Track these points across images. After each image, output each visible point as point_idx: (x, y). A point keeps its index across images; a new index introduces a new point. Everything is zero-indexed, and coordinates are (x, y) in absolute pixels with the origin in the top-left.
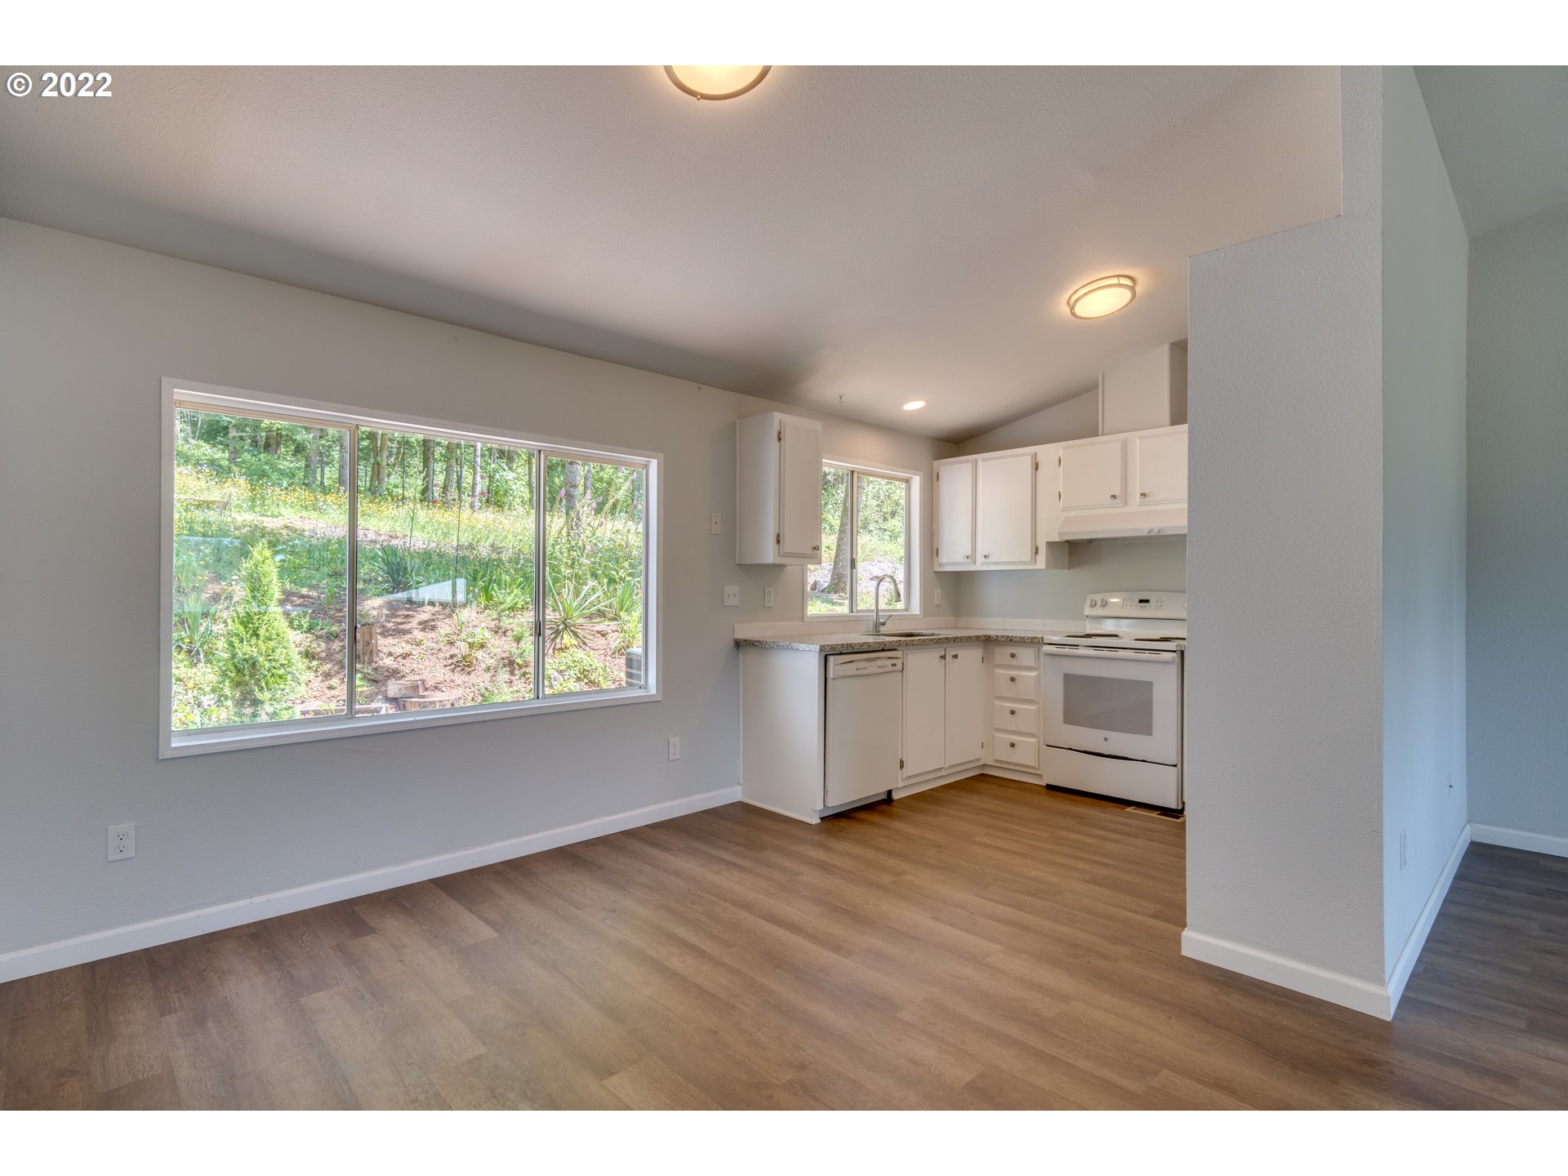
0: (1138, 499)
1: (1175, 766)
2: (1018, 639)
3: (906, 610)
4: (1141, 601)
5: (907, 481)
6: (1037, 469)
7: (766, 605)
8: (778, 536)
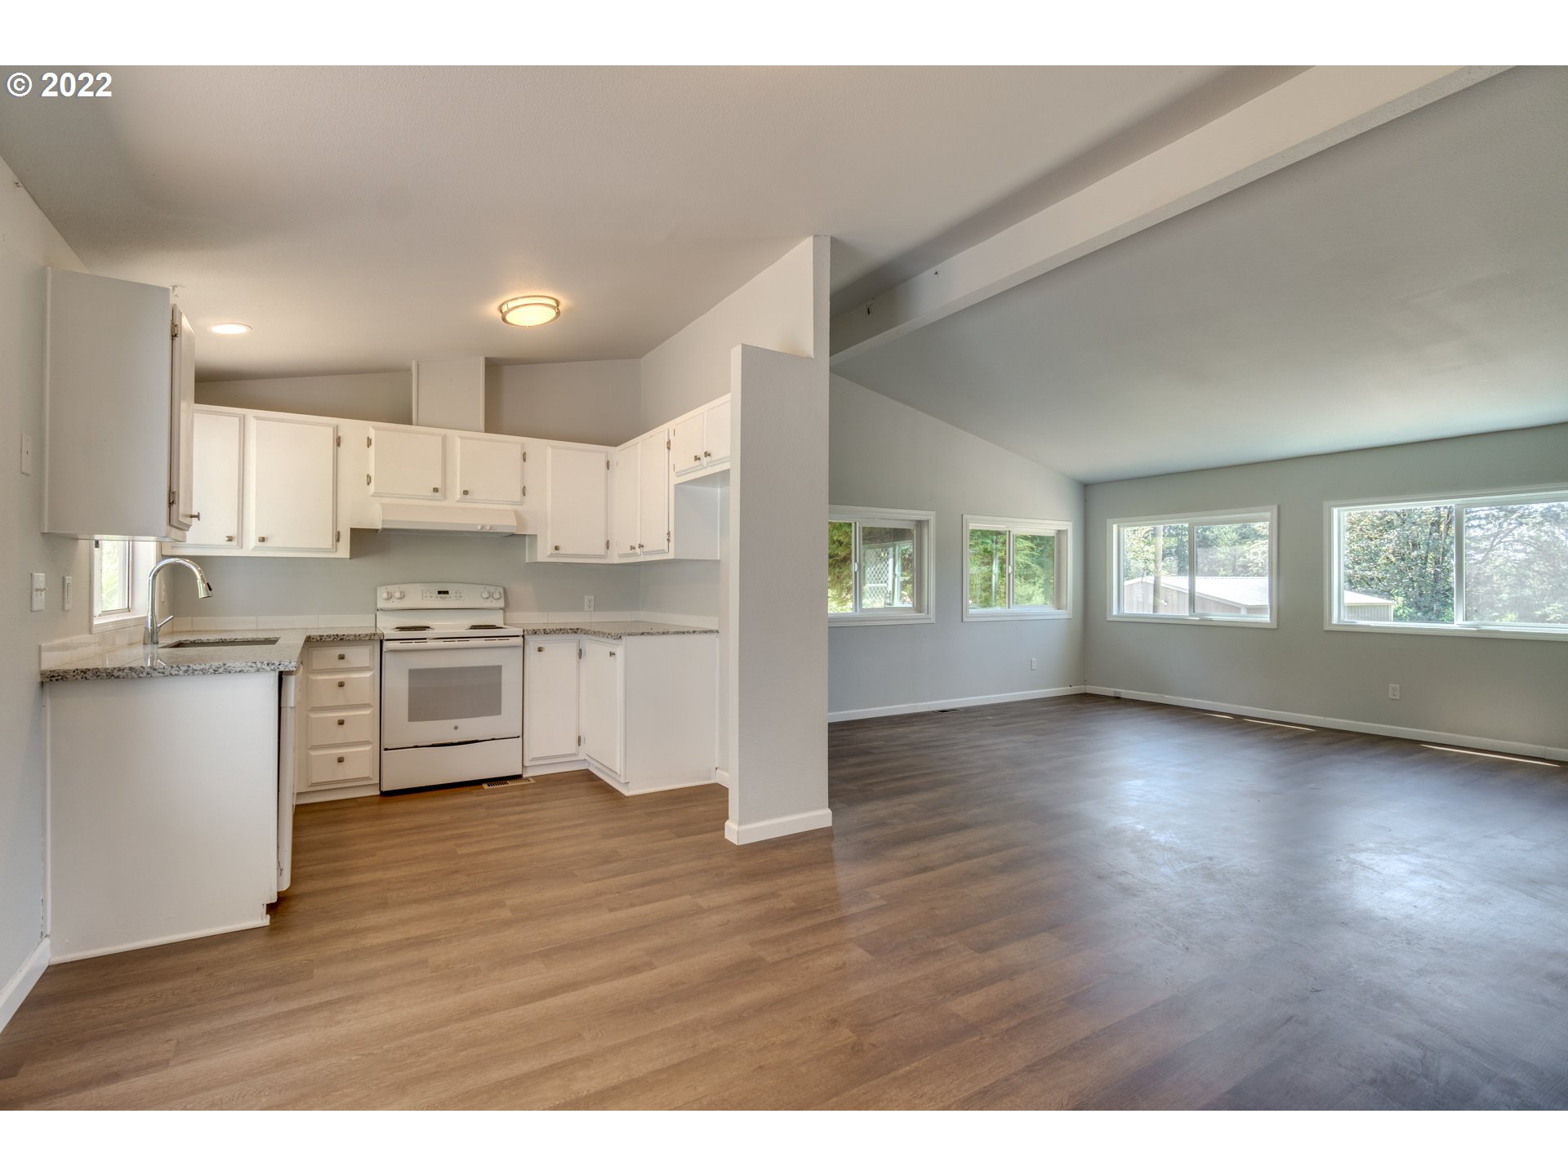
0: (458, 495)
1: (518, 737)
4: (440, 593)
6: (339, 445)
7: (66, 607)
8: (171, 493)
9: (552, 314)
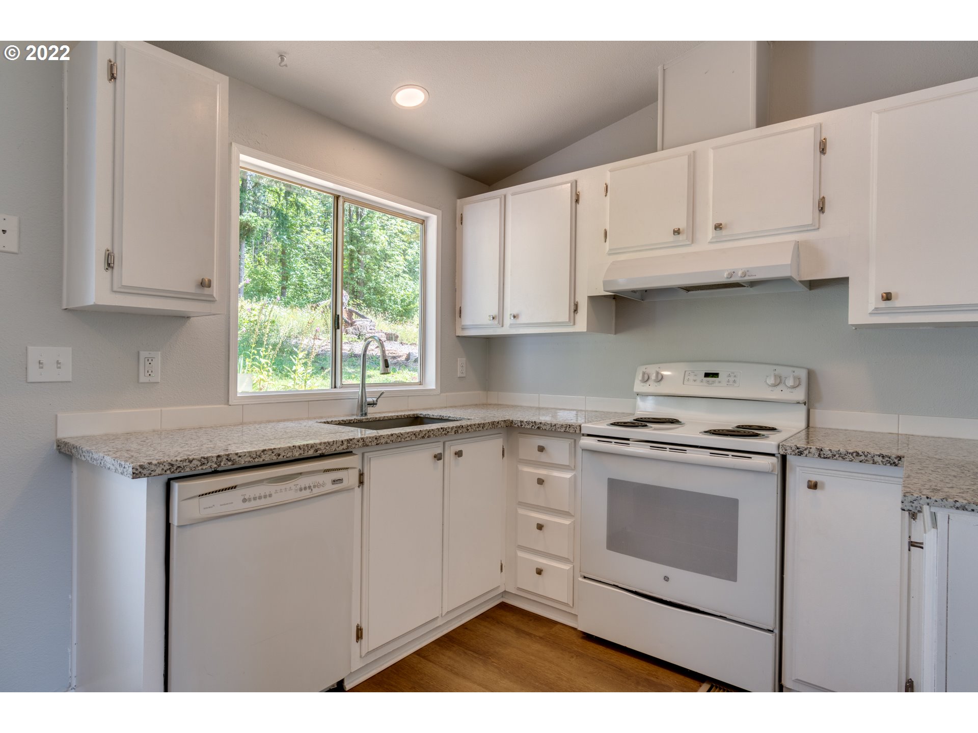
0: (710, 232)
1: (771, 630)
2: (548, 427)
3: (420, 383)
4: (707, 375)
5: (423, 222)
6: (577, 201)
7: (143, 379)
8: (110, 256)
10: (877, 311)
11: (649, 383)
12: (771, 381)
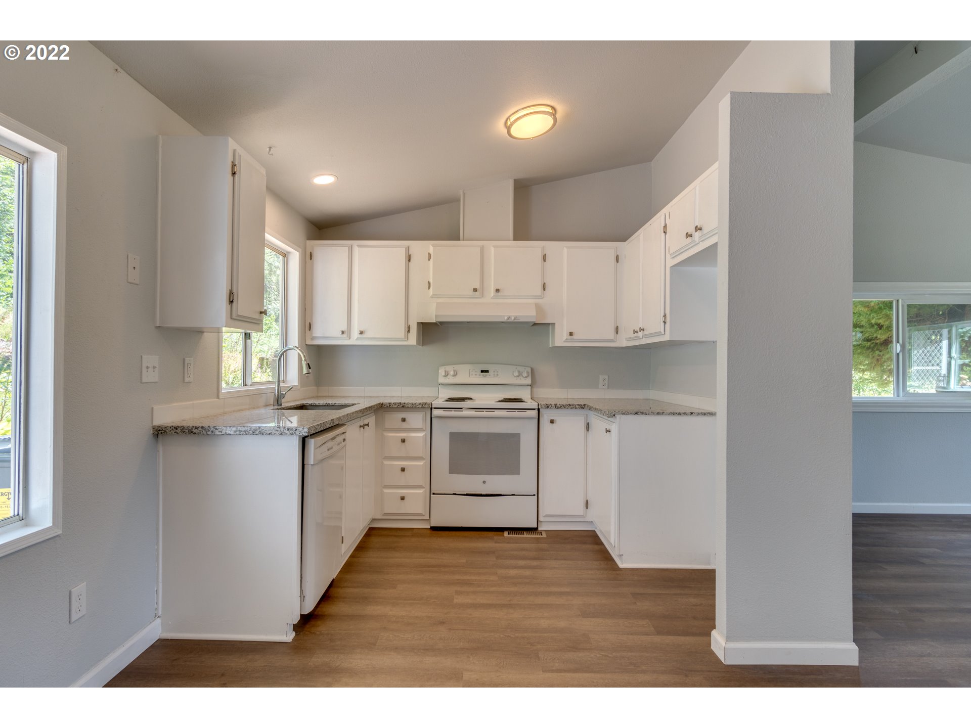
0: (492, 293)
1: (534, 495)
2: (410, 406)
3: (283, 381)
4: (482, 371)
5: (285, 255)
6: (409, 260)
7: (186, 380)
8: (231, 294)
9: (550, 121)
10: (567, 340)
11: (448, 377)
12: (516, 374)
